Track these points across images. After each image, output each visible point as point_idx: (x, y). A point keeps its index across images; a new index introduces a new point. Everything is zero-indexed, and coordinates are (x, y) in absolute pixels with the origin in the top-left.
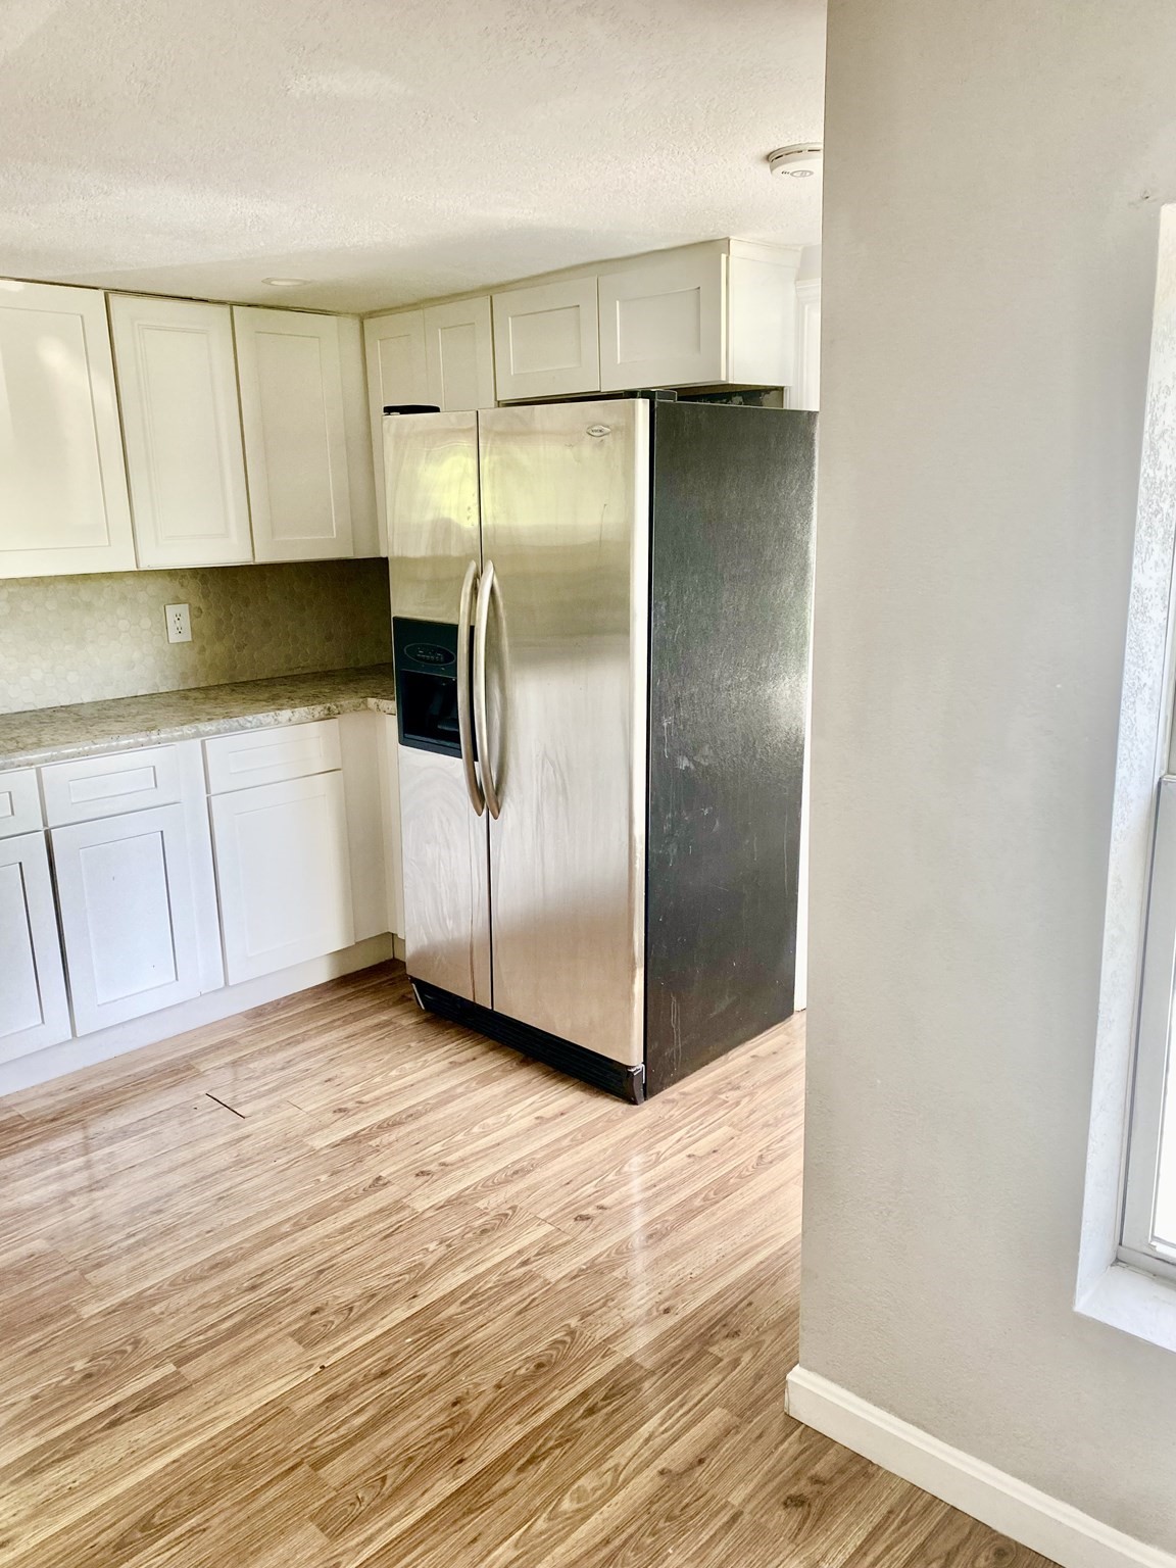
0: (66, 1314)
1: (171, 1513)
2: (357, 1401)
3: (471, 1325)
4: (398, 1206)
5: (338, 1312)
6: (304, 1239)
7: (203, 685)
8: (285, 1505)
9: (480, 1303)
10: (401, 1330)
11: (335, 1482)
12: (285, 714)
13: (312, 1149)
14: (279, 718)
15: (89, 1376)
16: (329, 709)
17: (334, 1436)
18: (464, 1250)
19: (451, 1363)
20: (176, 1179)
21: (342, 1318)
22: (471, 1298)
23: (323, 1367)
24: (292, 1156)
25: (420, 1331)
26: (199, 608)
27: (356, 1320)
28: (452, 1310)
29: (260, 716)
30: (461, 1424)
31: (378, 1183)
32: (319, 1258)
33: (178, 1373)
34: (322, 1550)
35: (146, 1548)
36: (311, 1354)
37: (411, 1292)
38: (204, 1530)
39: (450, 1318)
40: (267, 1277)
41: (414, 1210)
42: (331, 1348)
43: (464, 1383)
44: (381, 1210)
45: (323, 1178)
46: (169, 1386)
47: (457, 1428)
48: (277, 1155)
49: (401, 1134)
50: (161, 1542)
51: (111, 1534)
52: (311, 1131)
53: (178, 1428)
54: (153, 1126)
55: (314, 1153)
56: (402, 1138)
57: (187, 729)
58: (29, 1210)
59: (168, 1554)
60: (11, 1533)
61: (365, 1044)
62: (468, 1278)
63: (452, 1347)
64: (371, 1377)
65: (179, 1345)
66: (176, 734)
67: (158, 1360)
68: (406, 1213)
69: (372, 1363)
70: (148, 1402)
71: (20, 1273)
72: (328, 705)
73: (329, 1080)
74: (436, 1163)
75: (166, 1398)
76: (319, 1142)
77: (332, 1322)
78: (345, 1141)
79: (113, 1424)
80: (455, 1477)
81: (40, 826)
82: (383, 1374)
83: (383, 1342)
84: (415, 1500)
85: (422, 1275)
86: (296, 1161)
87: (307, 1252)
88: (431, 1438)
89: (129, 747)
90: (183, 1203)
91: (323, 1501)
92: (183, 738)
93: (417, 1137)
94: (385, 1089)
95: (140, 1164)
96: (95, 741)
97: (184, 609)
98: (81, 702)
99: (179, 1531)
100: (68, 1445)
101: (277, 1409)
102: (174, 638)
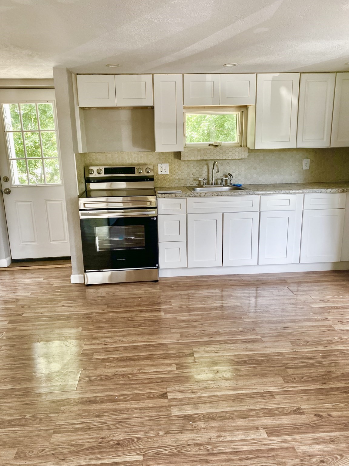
0: (241, 319)
1: (251, 362)
2: (302, 361)
3: (340, 358)
4: (330, 326)
5: (304, 342)
6: (301, 324)
7: (310, 182)
8: (276, 372)
9: (345, 355)
10: (320, 352)
11: (290, 373)
12: (329, 190)
13: (311, 306)
14: (327, 191)
15: (242, 332)
16: (344, 190)
17: (293, 365)
18: (346, 342)
19: (331, 364)
20: (274, 302)
21: (304, 343)
22: (343, 353)
23: (296, 351)
24: (305, 306)
25: (325, 354)
26: (313, 161)
27: (308, 345)
28: (336, 353)
29: (322, 190)
30: (328, 377)
31: (326, 319)
32: (304, 329)
33: (261, 338)
34: (282, 383)
35: (244, 365)
36: (294, 347)
37: (326, 345)
38: (257, 368)
39: (335, 355)
40: (288, 328)
41: (334, 328)
42: (299, 348)
43: (333, 369)
44: (325, 325)
45: (311, 314)
46: (258, 340)
47: (326, 377)
48: (301, 305)
49: (338, 311)
50: (247, 366)
51: (238, 360)
52: (311, 303)
53: (257, 348)
54: (272, 290)
55: (311, 308)
56: (338, 312)
57: (300, 191)
58: (239, 297)
59: (248, 369)
60: (218, 351)
61: (335, 288)
62: (345, 348)
63: (333, 361)
64: (307, 358)
65: (264, 334)
66: (297, 192)
67: (257, 334)
68: (332, 328)
69: (309, 355)
70: (253, 341)
71: (233, 308)
72: (344, 189)
73: (322, 293)
74: (346, 321)
75: (257, 342)
76: (313, 306)
77: (302, 343)
78: (320, 307)
79: (244, 342)
80: (322, 386)
81: (258, 210)
82: (311, 358)
83: (313, 352)
84: (310, 385)
85: (330, 343)
86: (305, 308)
87: (302, 327)
88: (318, 376)
89: (284, 193)
90: (273, 307)
91: (286, 375)
92: (298, 193)
93: (342, 313)
94: (337, 300)
95: (266, 296)
96: (276, 191)
97: (308, 160)
98: (276, 183)
99: (251, 366)
100: (234, 342)
101: (282, 354)
102: (304, 168)
